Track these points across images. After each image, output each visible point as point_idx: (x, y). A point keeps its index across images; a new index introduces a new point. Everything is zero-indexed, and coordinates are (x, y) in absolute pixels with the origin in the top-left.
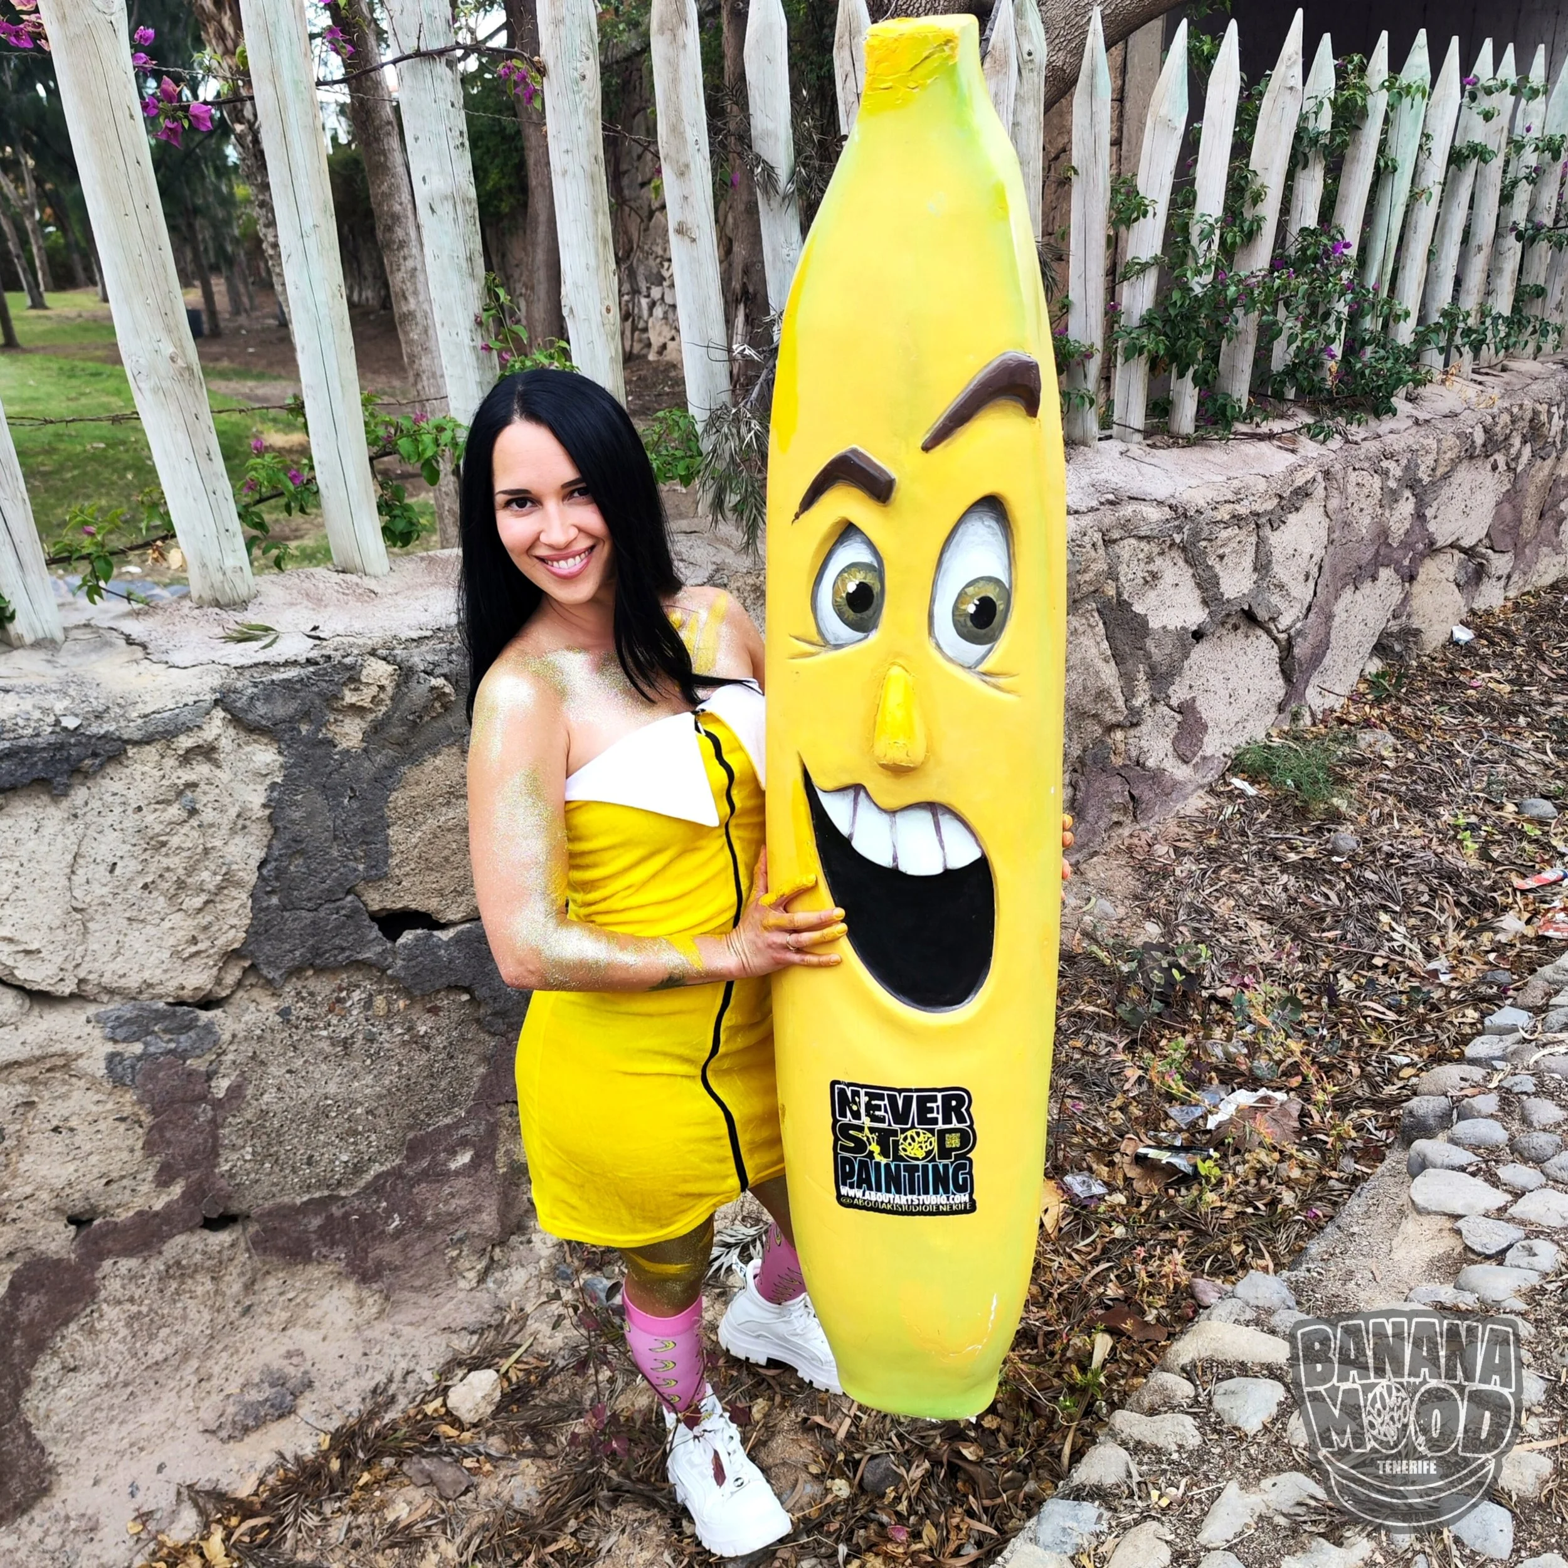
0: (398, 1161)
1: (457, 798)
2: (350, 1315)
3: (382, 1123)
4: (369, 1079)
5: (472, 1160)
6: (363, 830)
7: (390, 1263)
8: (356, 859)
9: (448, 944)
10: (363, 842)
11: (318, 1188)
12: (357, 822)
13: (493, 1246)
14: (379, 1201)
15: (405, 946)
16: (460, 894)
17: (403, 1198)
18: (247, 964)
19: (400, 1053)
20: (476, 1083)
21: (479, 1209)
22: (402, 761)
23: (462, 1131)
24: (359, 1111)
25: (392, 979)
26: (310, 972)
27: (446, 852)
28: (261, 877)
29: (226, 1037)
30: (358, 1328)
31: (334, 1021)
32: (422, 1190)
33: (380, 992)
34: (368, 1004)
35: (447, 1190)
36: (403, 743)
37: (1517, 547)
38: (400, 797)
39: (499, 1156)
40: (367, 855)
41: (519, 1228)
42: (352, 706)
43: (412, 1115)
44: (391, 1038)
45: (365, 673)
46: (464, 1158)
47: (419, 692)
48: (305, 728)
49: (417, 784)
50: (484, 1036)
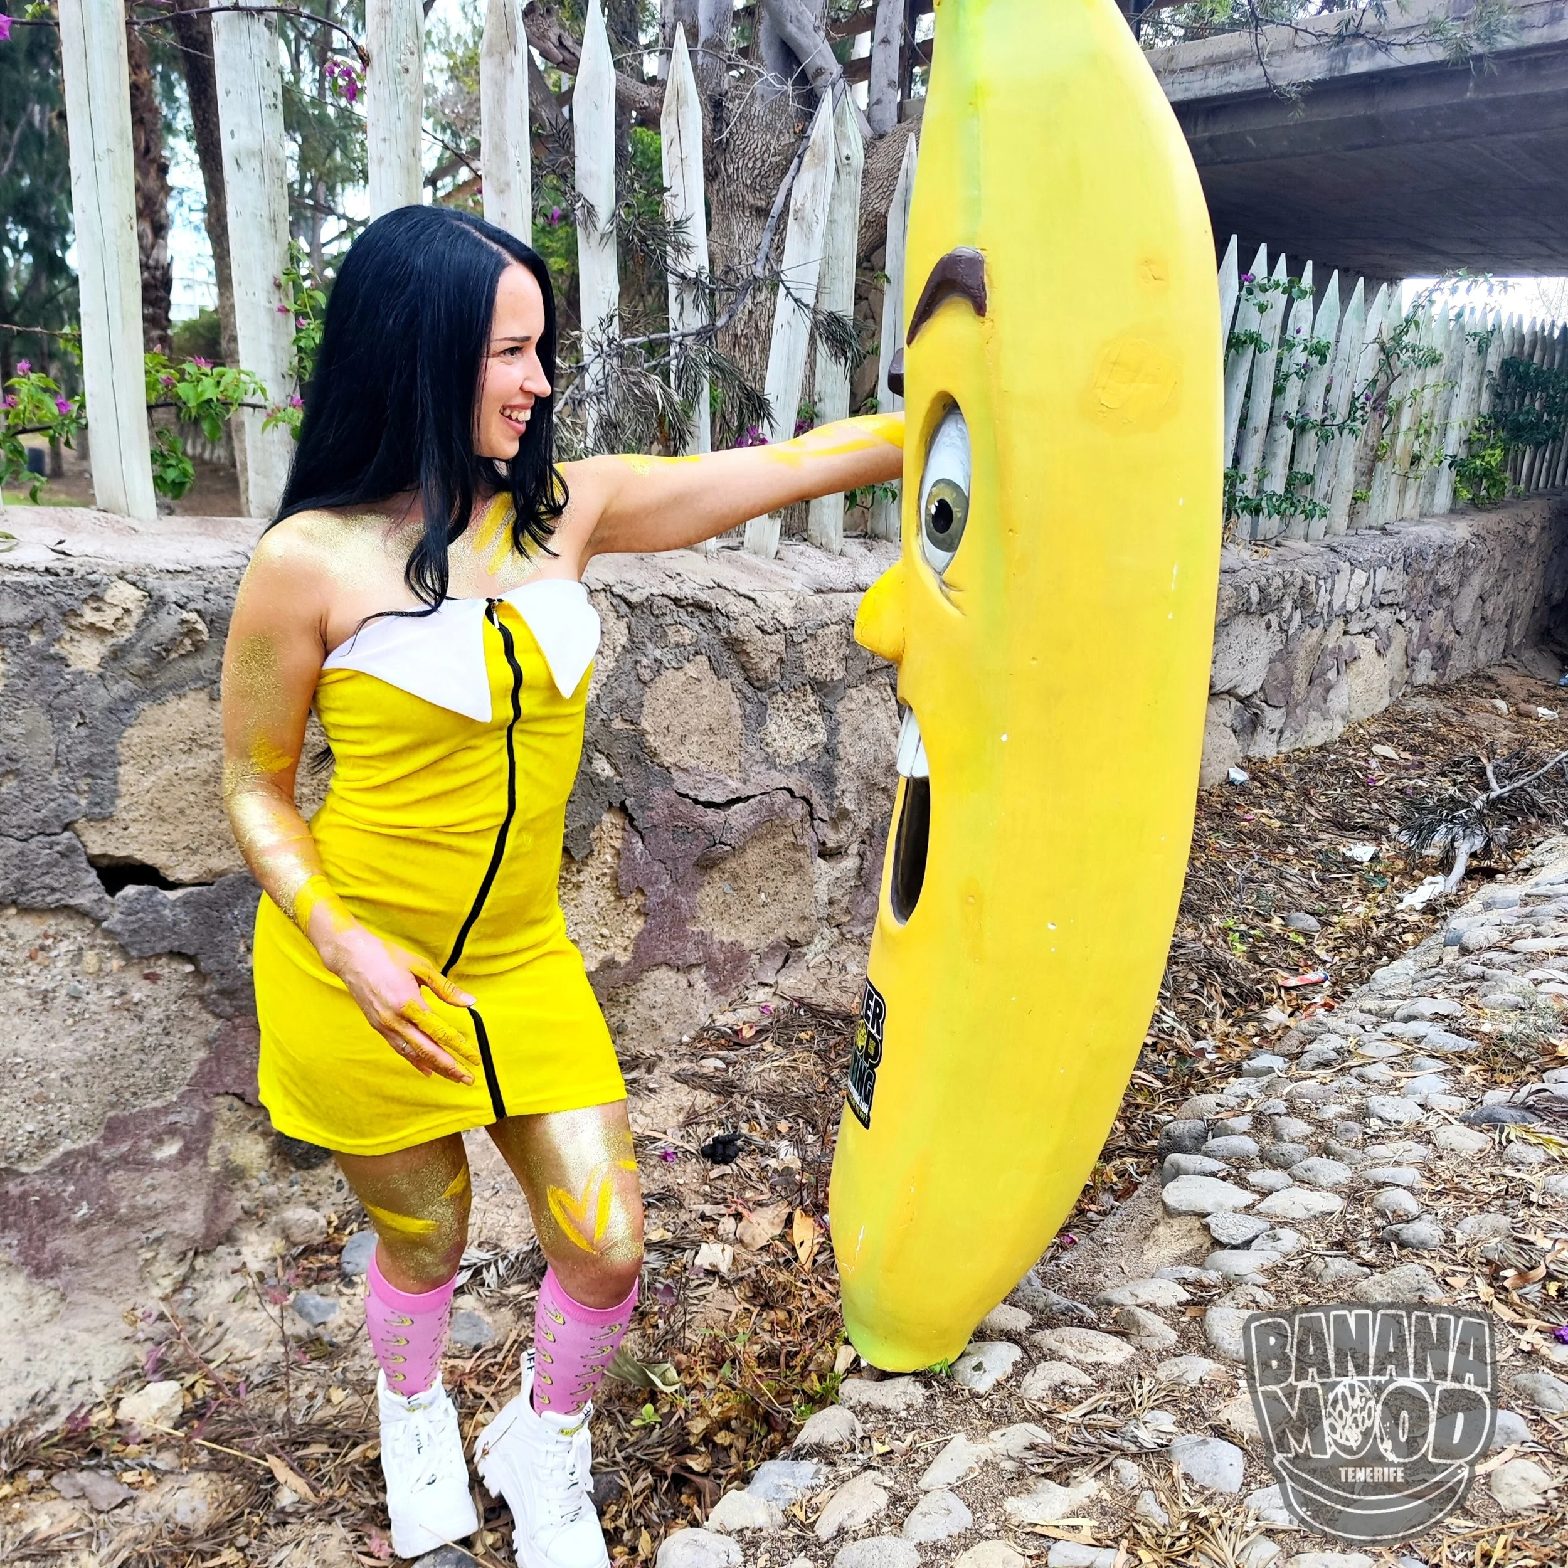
0: (93, 1141)
1: (201, 746)
2: (15, 1315)
3: (79, 1094)
4: (68, 1042)
5: (180, 1152)
6: (89, 761)
7: (72, 1256)
8: (78, 792)
9: (174, 904)
10: (88, 775)
12: (84, 751)
13: (196, 1254)
14: (65, 1183)
15: (124, 898)
16: (195, 852)
17: (94, 1184)
19: (108, 1018)
20: (193, 1068)
21: (182, 1207)
22: (142, 697)
23: (171, 1118)
24: (53, 1075)
25: (109, 933)
26: (12, 911)
27: (182, 804)
30: (23, 1330)
31: (35, 970)
32: (118, 1178)
33: (92, 947)
34: (78, 956)
35: (148, 1181)
36: (144, 676)
37: (1290, 706)
38: (134, 735)
39: (213, 1152)
40: (92, 790)
41: (229, 1238)
42: (91, 626)
43: (115, 1092)
44: (97, 1001)
45: (110, 593)
46: (171, 1149)
47: (167, 623)
48: (35, 639)
49: (157, 723)
50: (205, 1016)
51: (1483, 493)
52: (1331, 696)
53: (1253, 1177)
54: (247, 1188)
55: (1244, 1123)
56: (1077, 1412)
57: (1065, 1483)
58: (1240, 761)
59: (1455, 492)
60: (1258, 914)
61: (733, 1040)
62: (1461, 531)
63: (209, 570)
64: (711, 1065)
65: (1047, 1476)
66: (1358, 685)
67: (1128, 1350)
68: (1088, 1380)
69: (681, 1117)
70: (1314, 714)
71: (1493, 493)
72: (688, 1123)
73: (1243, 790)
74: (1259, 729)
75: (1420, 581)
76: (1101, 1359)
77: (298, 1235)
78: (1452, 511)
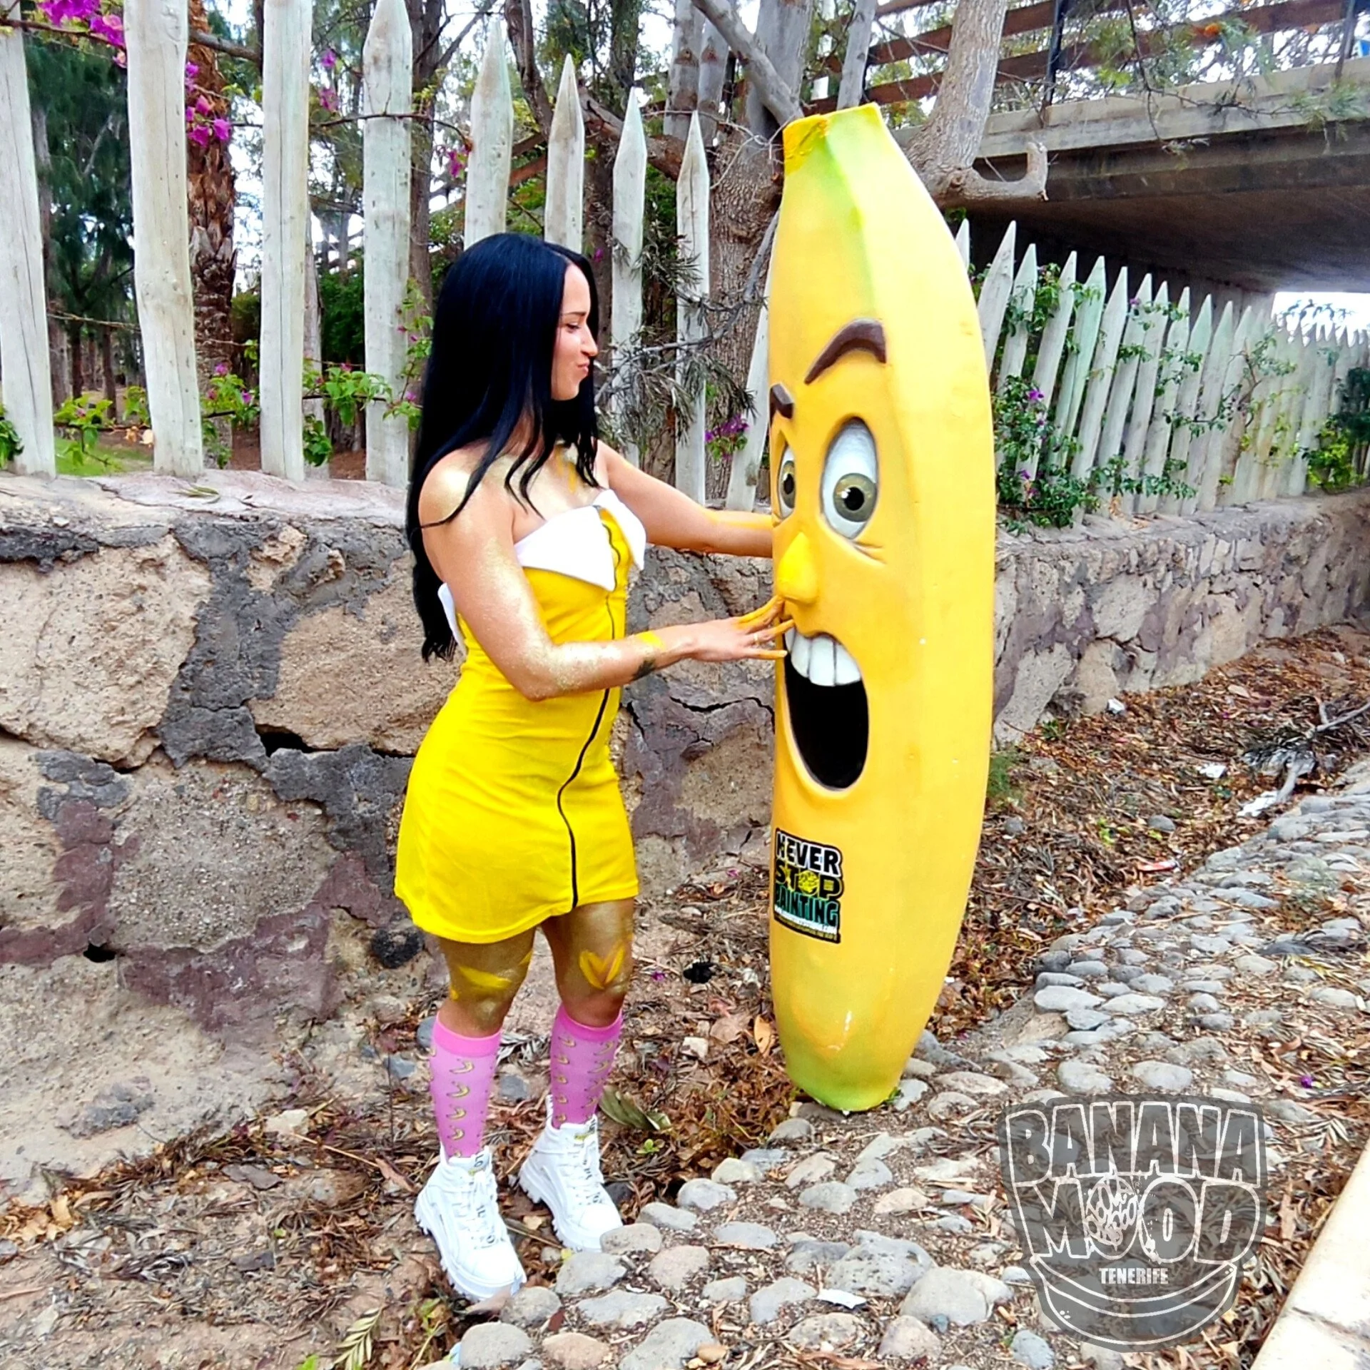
0: (248, 934)
2: (190, 1056)
3: (241, 898)
4: (235, 860)
5: (306, 948)
6: (262, 656)
7: (230, 1017)
8: (253, 678)
9: (311, 763)
10: (261, 666)
11: (183, 941)
12: (259, 649)
13: (313, 1023)
14: (228, 963)
15: (278, 757)
16: (326, 726)
17: (248, 965)
18: (158, 743)
19: (262, 845)
20: (316, 886)
21: (306, 988)
23: (302, 922)
24: (224, 883)
25: (267, 781)
26: (203, 762)
28: (181, 675)
29: (133, 797)
30: (196, 1068)
31: (216, 806)
32: (264, 963)
33: (254, 791)
34: (243, 799)
35: (283, 967)
36: (301, 596)
37: (1160, 650)
38: (293, 638)
39: (328, 948)
40: (262, 677)
41: (335, 1015)
42: (269, 558)
43: (264, 899)
44: (257, 831)
45: (282, 534)
46: (300, 945)
47: (319, 558)
48: (232, 567)
49: (307, 631)
50: (327, 848)
51: (1331, 479)
52: (1196, 644)
53: (1101, 987)
54: (349, 978)
55: (1099, 953)
56: (965, 1121)
57: (957, 1159)
58: (1118, 694)
59: (1308, 478)
60: (1124, 816)
61: (706, 895)
62: (1311, 510)
63: (347, 519)
64: (690, 911)
65: (944, 1155)
66: (1220, 635)
67: (1003, 1086)
68: (974, 1103)
69: (667, 949)
70: (1182, 658)
71: (1339, 479)
72: (672, 953)
73: (1120, 718)
74: (1135, 668)
75: (1274, 552)
76: (984, 1091)
77: (386, 1016)
78: (1305, 494)
